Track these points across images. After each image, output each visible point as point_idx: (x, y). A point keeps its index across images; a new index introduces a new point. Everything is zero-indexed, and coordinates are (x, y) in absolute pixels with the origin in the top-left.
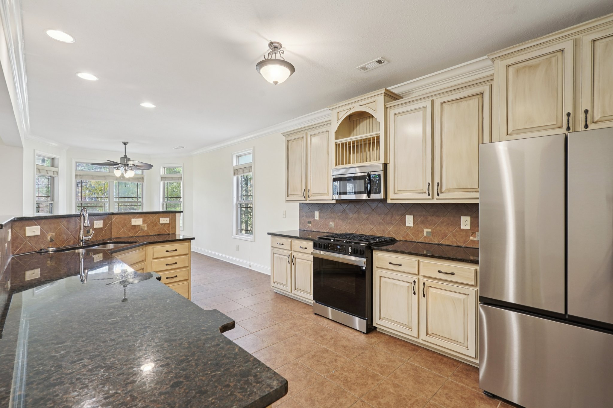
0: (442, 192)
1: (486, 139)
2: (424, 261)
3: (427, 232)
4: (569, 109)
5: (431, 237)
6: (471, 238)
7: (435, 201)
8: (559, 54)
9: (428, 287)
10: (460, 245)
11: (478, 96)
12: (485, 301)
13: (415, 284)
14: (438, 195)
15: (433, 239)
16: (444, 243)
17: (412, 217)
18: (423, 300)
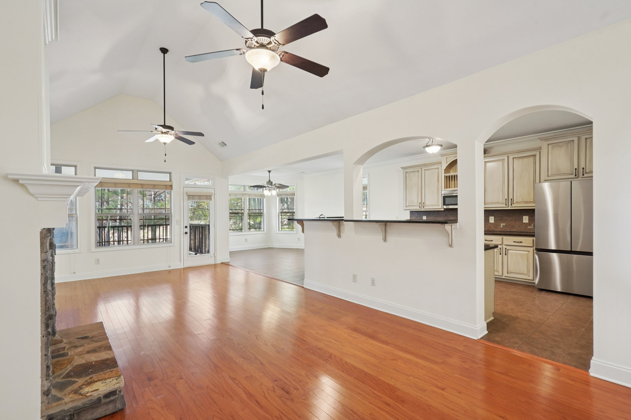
0: (513, 204)
1: (538, 181)
2: (505, 238)
3: (503, 225)
4: (576, 167)
5: (506, 228)
6: (529, 227)
7: (509, 208)
8: (572, 142)
9: (508, 250)
10: (522, 231)
11: (534, 156)
12: (539, 250)
13: (500, 249)
14: (511, 205)
15: (506, 229)
16: (513, 231)
17: (493, 217)
18: (505, 257)
